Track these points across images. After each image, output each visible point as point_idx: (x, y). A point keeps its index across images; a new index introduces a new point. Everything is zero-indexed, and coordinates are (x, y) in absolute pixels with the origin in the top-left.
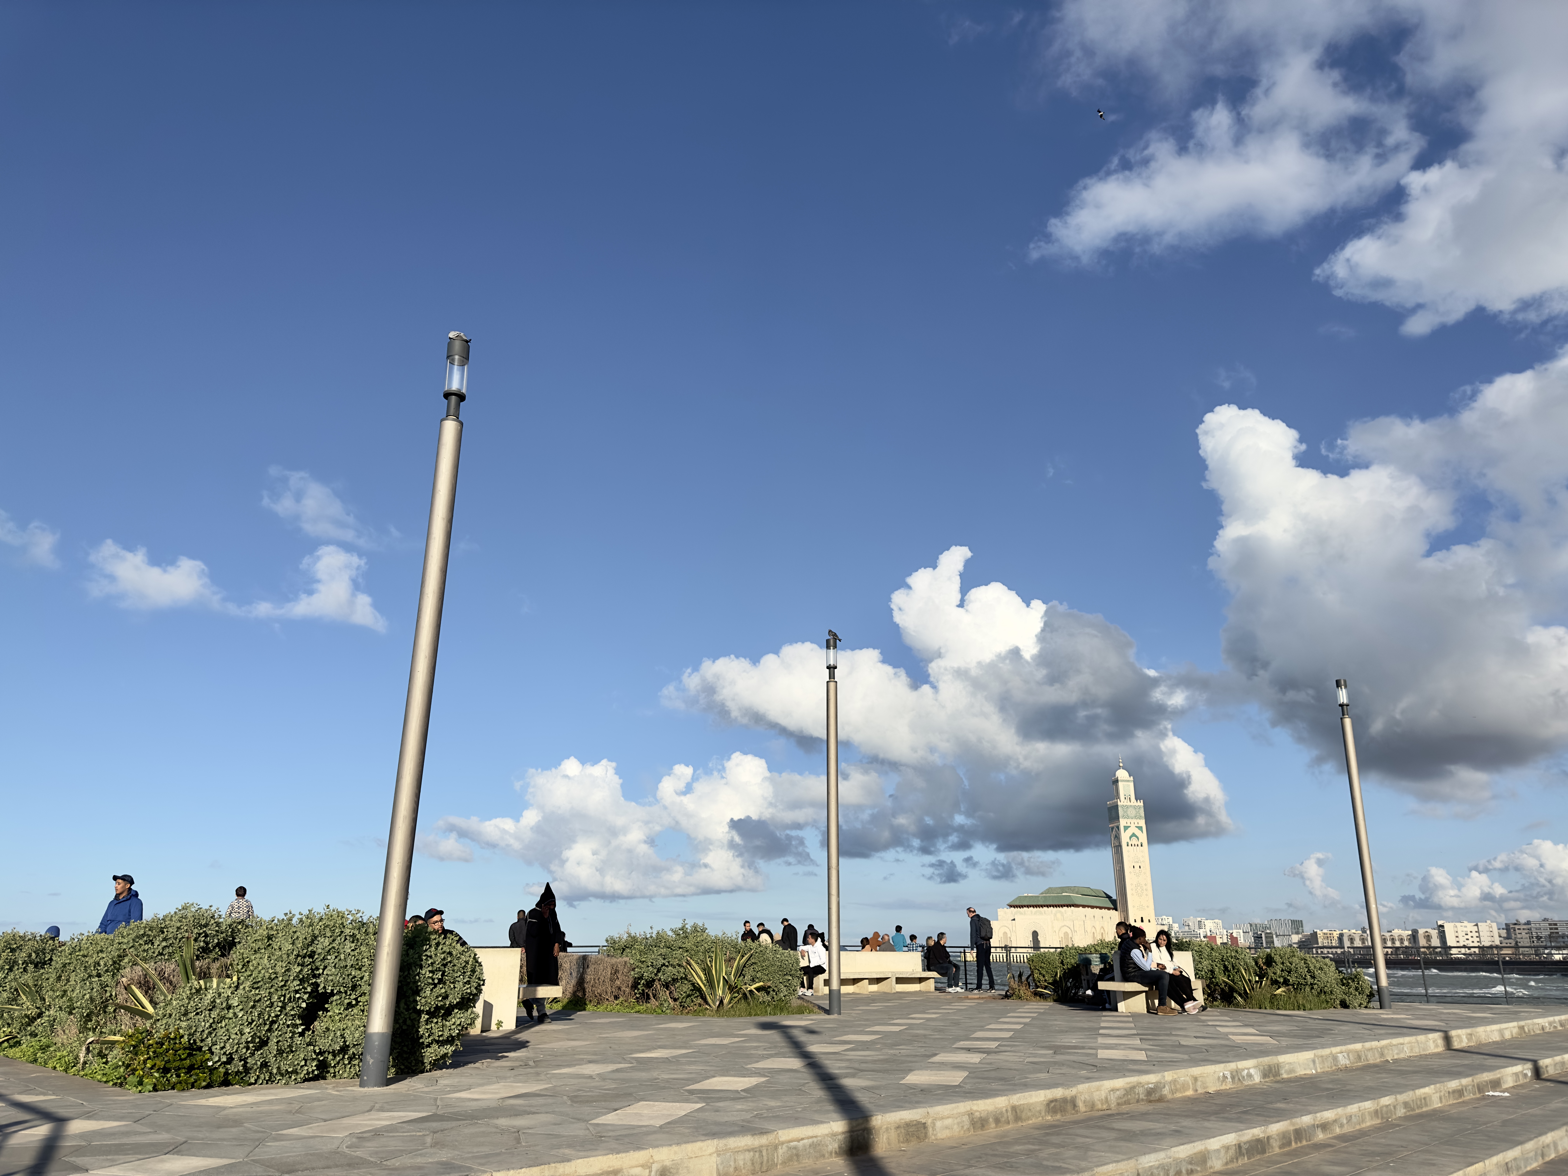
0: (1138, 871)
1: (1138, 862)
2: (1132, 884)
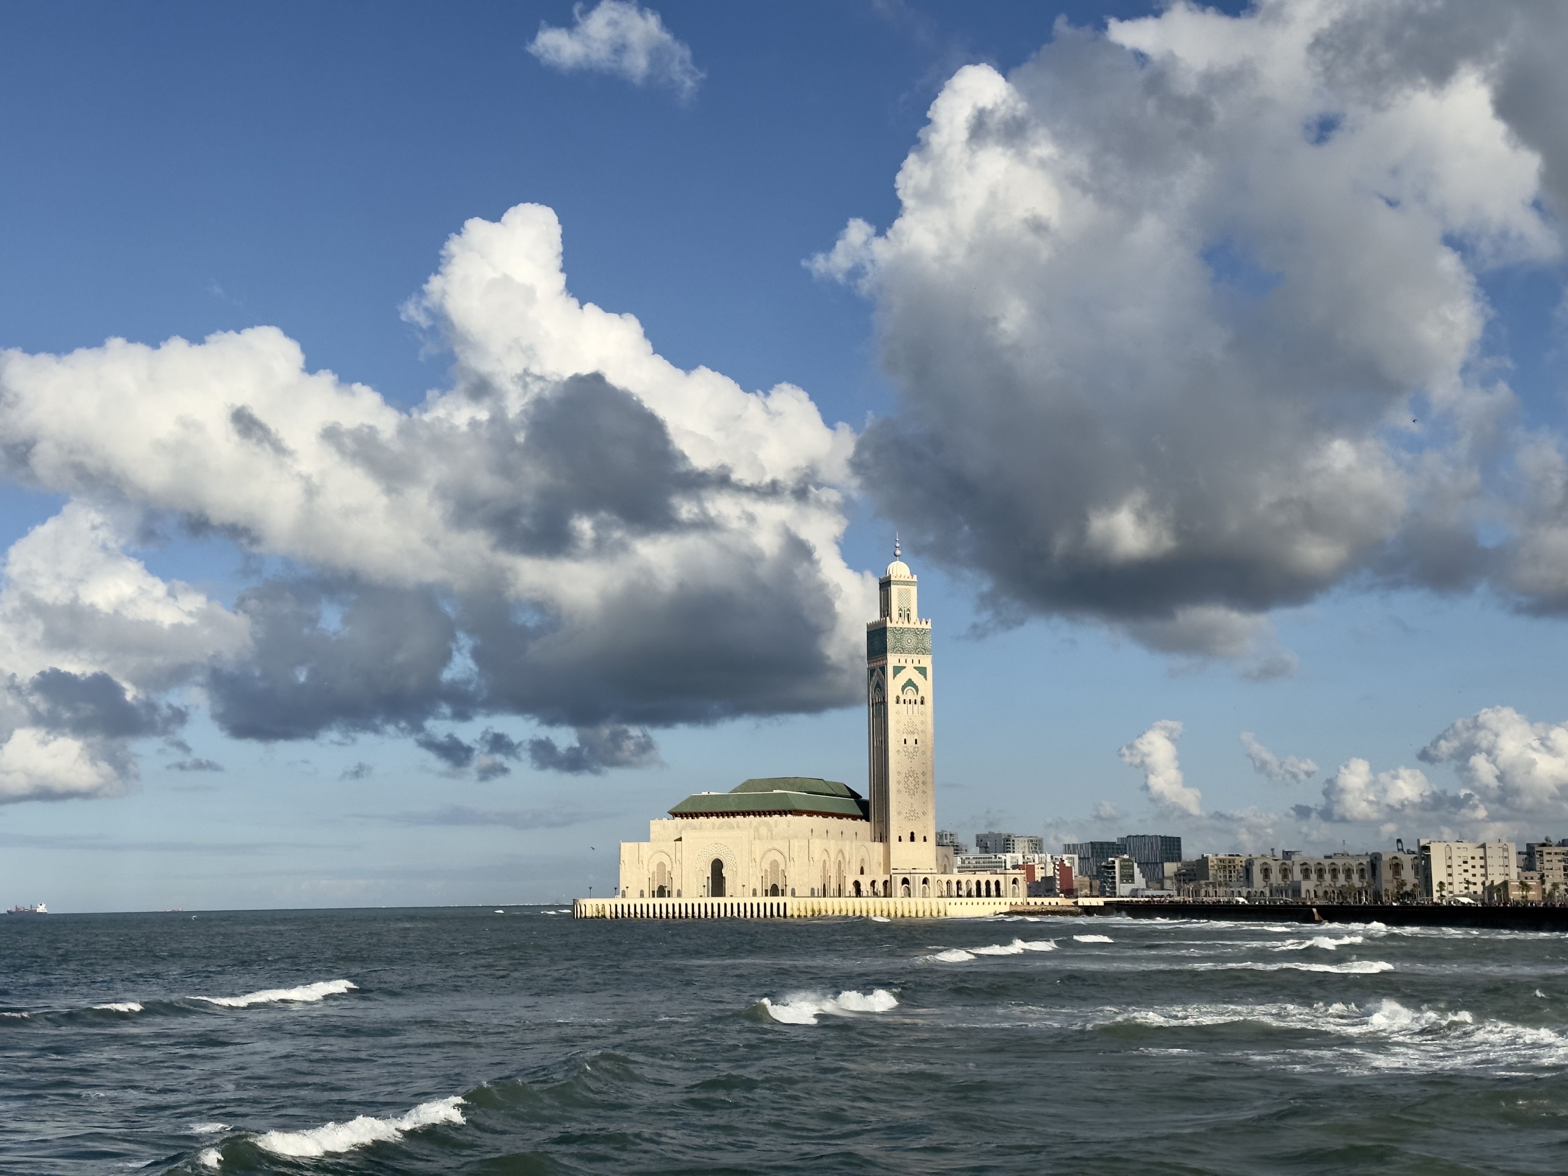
0: (911, 750)
1: (913, 733)
2: (899, 773)
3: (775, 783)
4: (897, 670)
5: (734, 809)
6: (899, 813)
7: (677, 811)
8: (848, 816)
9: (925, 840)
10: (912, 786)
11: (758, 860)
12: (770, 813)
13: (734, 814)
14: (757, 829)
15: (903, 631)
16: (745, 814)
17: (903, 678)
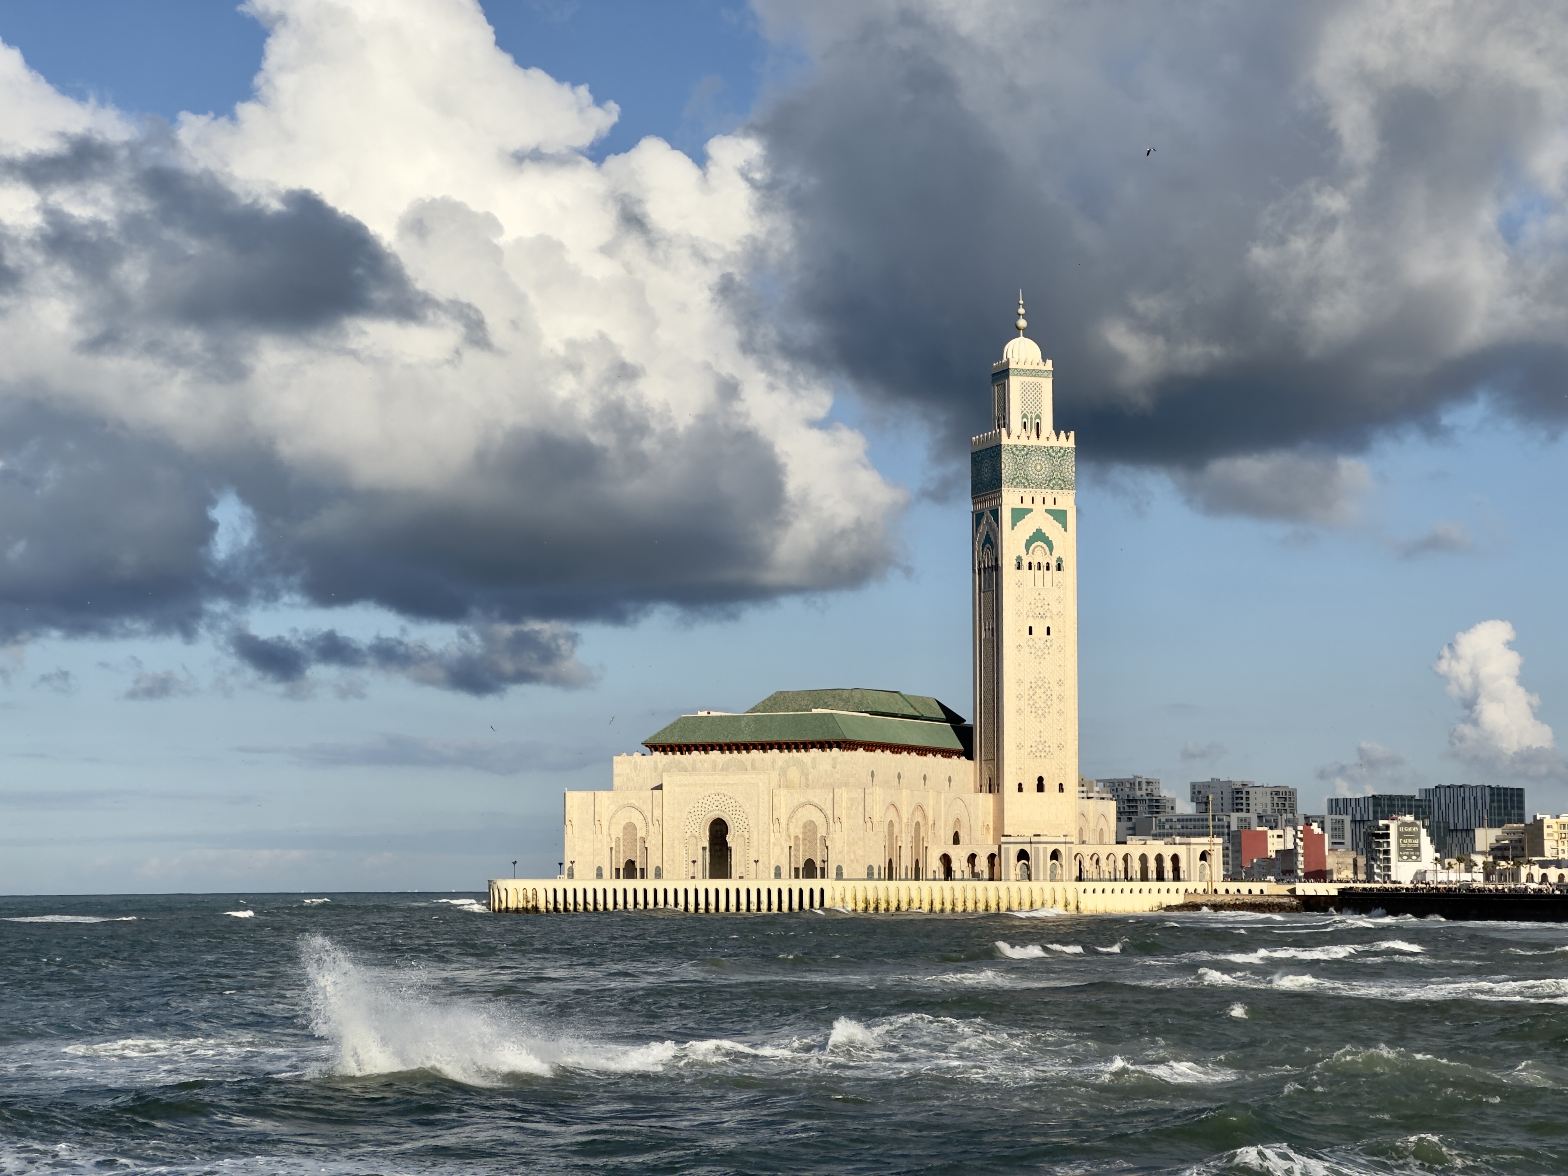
1: (1042, 616)
3: (818, 697)
4: (1019, 515)
5: (748, 739)
6: (1020, 746)
7: (657, 741)
8: (935, 751)
9: (1061, 788)
10: (1040, 704)
11: (783, 821)
12: (806, 746)
13: (747, 747)
14: (783, 772)
15: (1028, 451)
16: (765, 747)
17: (1027, 527)
